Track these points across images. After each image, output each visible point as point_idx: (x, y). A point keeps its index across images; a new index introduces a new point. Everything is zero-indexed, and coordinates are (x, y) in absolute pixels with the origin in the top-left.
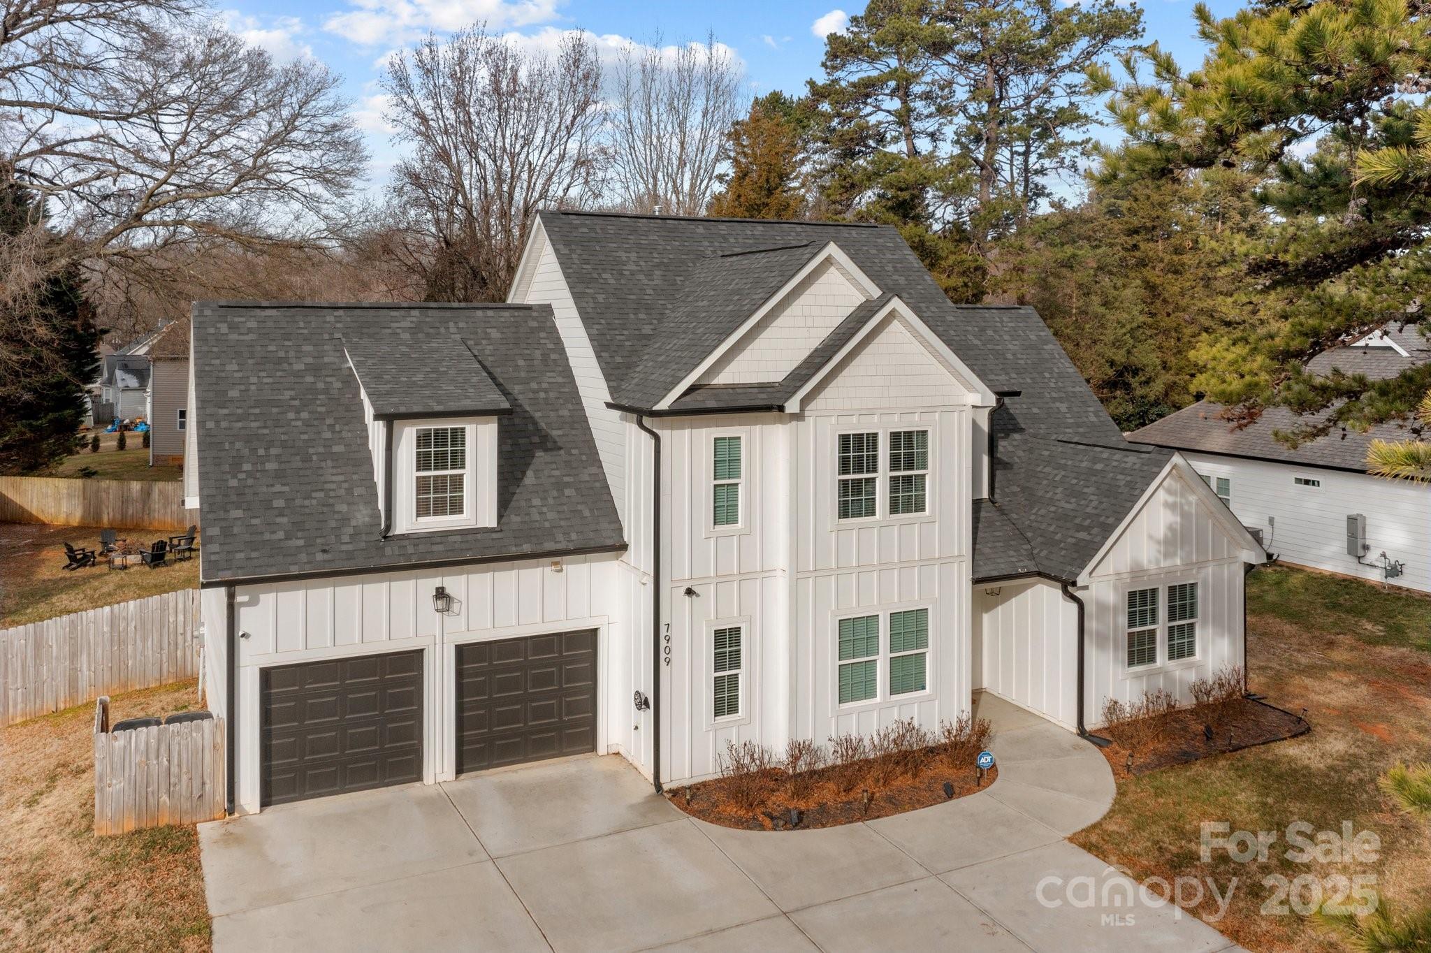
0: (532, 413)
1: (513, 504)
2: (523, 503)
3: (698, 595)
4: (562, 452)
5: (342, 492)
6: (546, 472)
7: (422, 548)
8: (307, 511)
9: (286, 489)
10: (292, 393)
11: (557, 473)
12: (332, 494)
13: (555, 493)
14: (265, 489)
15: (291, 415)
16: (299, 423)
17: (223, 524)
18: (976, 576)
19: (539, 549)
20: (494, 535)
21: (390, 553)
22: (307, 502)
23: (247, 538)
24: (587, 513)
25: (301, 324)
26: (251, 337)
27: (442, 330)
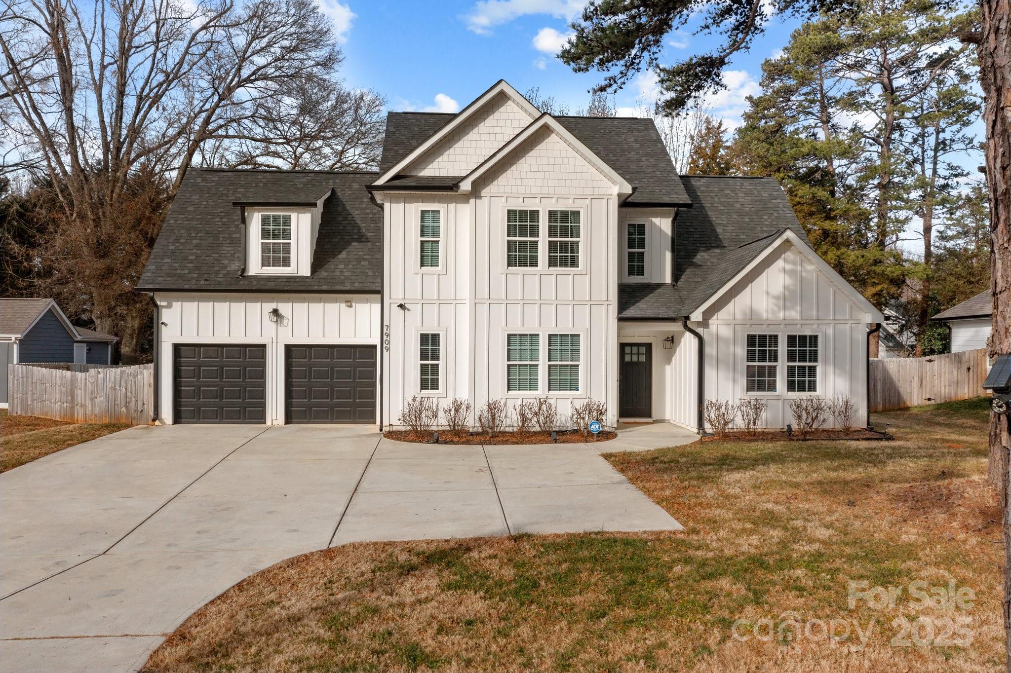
0: (360, 224)
1: (326, 266)
2: (332, 267)
3: (409, 310)
4: (369, 244)
5: (229, 255)
6: (354, 253)
7: (262, 283)
8: (205, 262)
9: (199, 251)
10: (222, 210)
11: (362, 253)
12: (223, 255)
13: (355, 263)
14: (187, 251)
15: (217, 219)
16: (220, 223)
17: (159, 264)
18: (620, 316)
19: (333, 288)
20: (307, 280)
21: (243, 284)
22: (207, 258)
23: (168, 271)
24: (370, 274)
25: (243, 179)
26: (213, 184)
27: (324, 184)
